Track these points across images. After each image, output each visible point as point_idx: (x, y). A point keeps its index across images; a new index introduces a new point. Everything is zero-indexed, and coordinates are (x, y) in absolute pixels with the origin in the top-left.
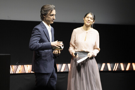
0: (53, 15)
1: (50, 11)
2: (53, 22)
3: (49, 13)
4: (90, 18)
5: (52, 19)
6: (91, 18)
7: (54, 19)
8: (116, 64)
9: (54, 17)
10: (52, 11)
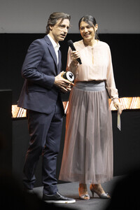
0: (64, 26)
2: (63, 39)
3: (58, 22)
5: (63, 33)
7: (65, 33)
9: (66, 30)
10: (62, 20)
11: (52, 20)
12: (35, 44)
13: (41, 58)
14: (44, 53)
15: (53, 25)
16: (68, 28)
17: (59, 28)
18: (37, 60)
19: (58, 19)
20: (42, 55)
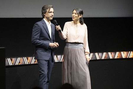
0: (51, 12)
1: (49, 9)
2: (52, 19)
3: (48, 10)
4: (74, 14)
5: (51, 16)
7: (52, 15)
9: (52, 14)
10: (50, 9)
11: (44, 10)
12: (36, 25)
14: (41, 29)
15: (45, 13)
16: (53, 12)
17: (49, 14)
18: (38, 34)
19: (47, 9)
20: (40, 30)
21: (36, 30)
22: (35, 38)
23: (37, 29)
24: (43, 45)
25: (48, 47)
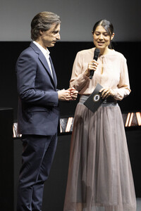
3: (52, 27)
4: (101, 34)
6: (104, 34)
7: (57, 39)
8: (129, 114)
10: (57, 25)
12: (25, 59)
13: (35, 72)
14: (37, 66)
18: (32, 76)
20: (35, 69)
21: (26, 70)
22: (27, 86)
23: (30, 67)
24: (46, 98)
25: (57, 101)
